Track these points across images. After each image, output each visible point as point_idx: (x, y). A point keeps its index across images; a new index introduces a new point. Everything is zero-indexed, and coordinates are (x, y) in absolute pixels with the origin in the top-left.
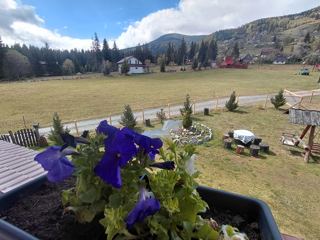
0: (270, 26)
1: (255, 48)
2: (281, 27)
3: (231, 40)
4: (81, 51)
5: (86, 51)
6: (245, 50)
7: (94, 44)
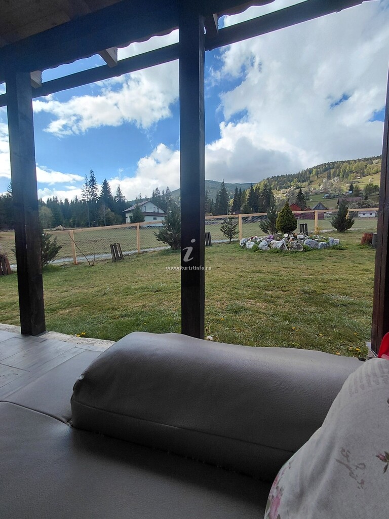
0: (341, 171)
1: (325, 200)
2: (357, 173)
3: (290, 189)
4: (63, 201)
5: (72, 202)
6: (312, 202)
7: (88, 186)
